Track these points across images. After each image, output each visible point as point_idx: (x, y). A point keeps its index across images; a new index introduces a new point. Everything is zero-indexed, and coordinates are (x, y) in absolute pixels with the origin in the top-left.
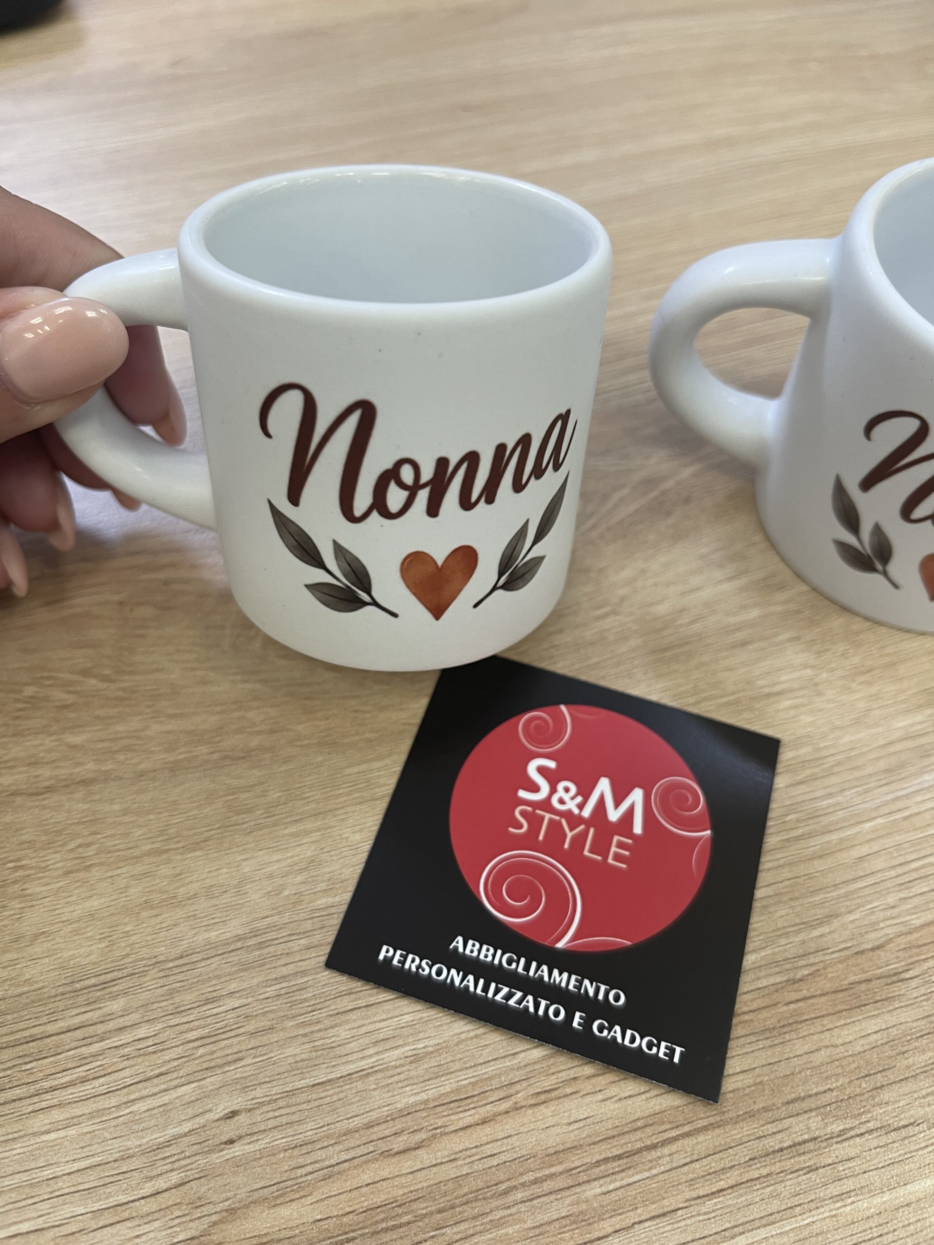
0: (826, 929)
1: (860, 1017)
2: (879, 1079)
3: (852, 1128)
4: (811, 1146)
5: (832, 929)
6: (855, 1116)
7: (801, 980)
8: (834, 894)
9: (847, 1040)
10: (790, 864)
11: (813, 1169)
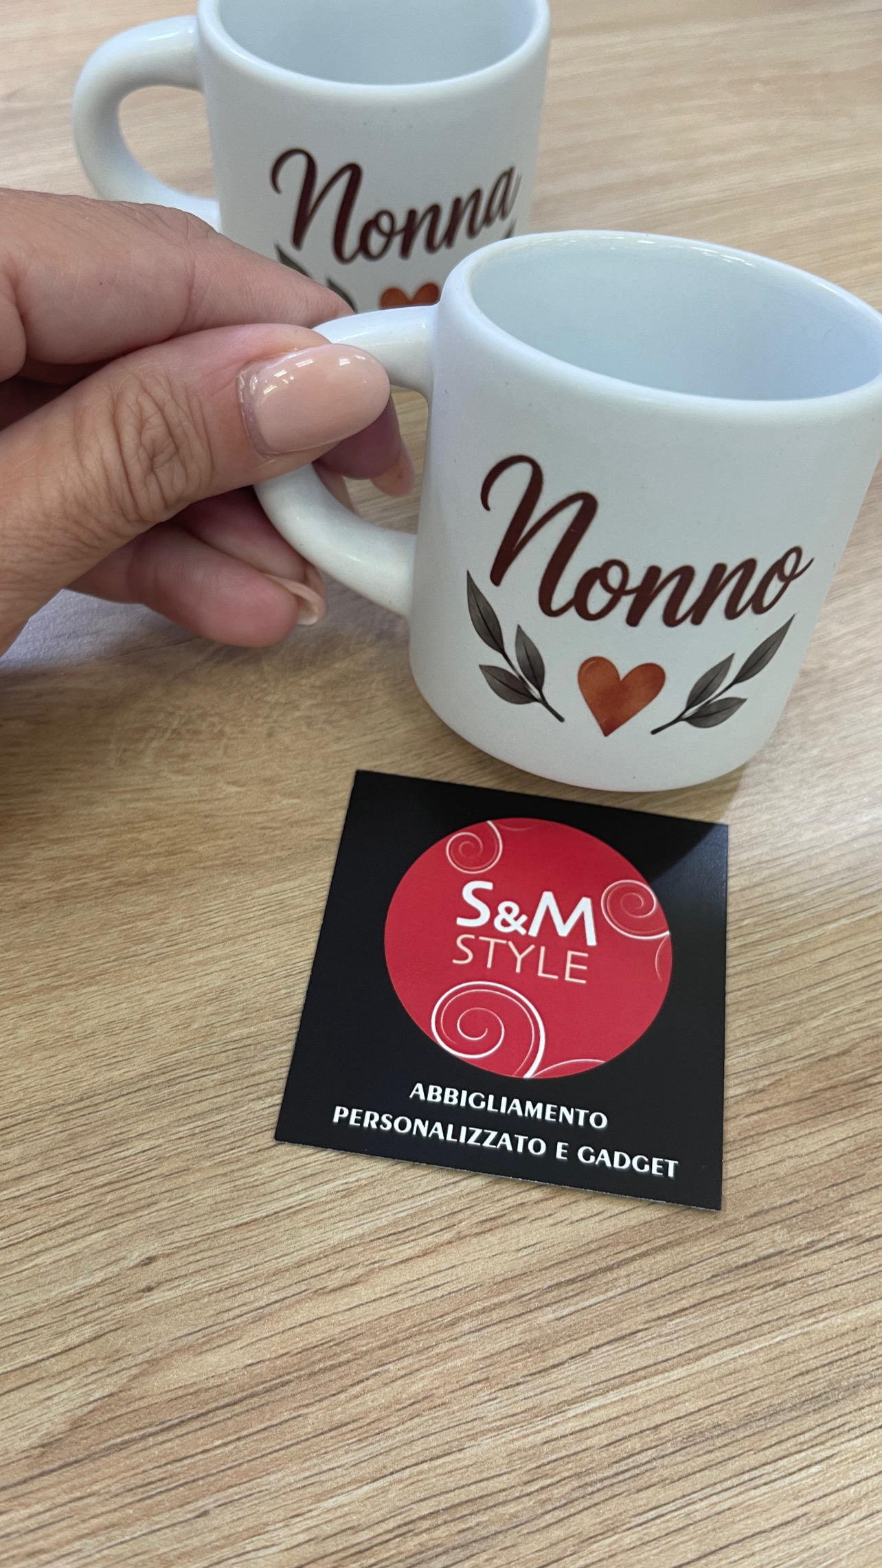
0: (787, 1037)
1: (826, 1125)
3: (820, 1241)
4: (777, 1259)
5: (795, 1036)
6: (821, 1228)
7: (761, 1091)
8: (797, 1000)
9: (812, 1150)
10: (748, 971)
11: (780, 1284)
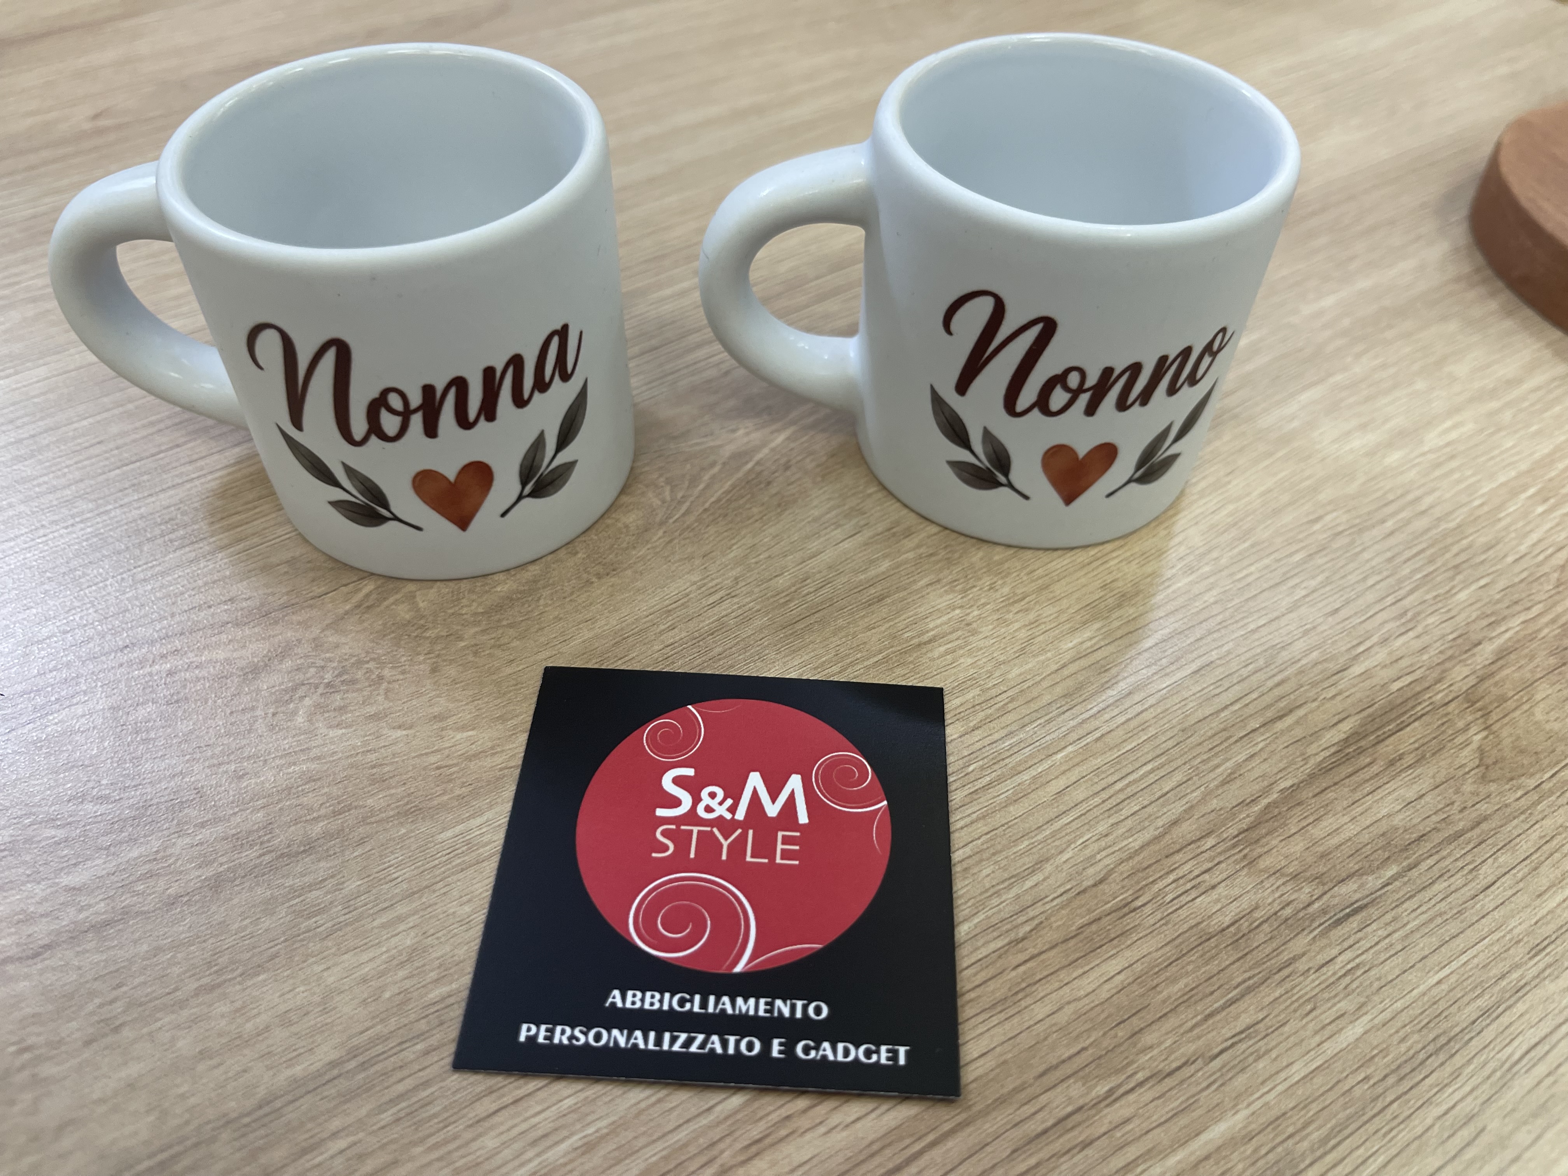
0: (1039, 877)
1: (1097, 962)
2: (1136, 1023)
3: (1119, 1086)
4: (1077, 1117)
5: (1047, 874)
6: (1118, 1071)
7: (1023, 939)
8: (1040, 837)
9: (1090, 990)
10: (984, 817)
11: (1086, 1145)
